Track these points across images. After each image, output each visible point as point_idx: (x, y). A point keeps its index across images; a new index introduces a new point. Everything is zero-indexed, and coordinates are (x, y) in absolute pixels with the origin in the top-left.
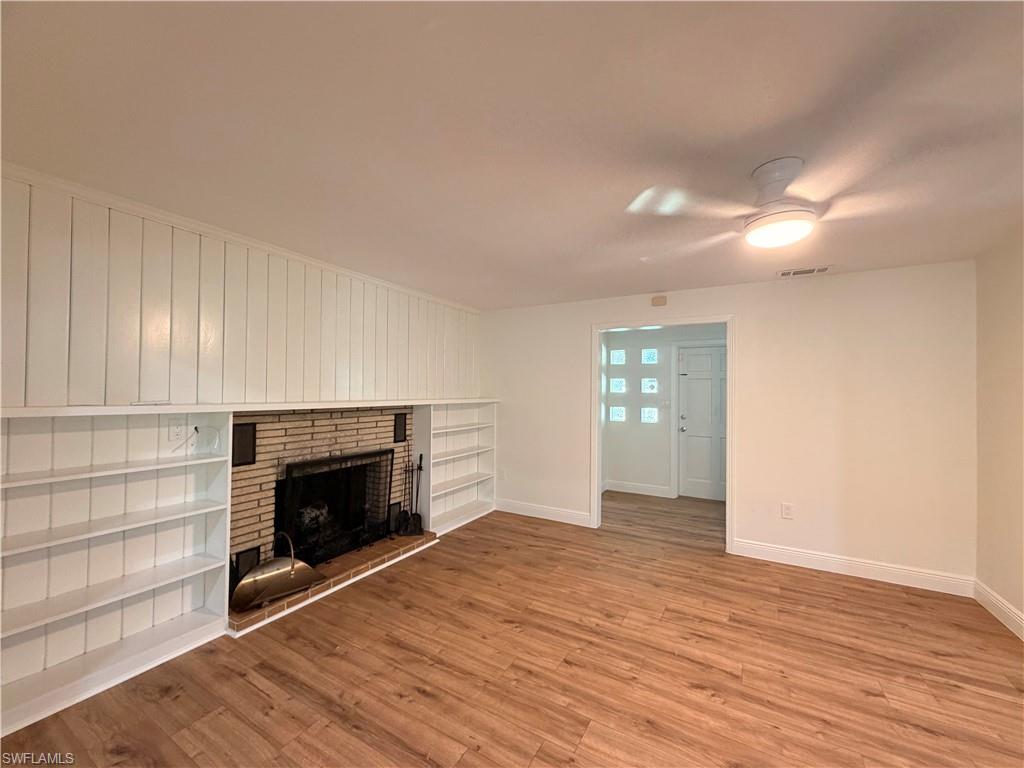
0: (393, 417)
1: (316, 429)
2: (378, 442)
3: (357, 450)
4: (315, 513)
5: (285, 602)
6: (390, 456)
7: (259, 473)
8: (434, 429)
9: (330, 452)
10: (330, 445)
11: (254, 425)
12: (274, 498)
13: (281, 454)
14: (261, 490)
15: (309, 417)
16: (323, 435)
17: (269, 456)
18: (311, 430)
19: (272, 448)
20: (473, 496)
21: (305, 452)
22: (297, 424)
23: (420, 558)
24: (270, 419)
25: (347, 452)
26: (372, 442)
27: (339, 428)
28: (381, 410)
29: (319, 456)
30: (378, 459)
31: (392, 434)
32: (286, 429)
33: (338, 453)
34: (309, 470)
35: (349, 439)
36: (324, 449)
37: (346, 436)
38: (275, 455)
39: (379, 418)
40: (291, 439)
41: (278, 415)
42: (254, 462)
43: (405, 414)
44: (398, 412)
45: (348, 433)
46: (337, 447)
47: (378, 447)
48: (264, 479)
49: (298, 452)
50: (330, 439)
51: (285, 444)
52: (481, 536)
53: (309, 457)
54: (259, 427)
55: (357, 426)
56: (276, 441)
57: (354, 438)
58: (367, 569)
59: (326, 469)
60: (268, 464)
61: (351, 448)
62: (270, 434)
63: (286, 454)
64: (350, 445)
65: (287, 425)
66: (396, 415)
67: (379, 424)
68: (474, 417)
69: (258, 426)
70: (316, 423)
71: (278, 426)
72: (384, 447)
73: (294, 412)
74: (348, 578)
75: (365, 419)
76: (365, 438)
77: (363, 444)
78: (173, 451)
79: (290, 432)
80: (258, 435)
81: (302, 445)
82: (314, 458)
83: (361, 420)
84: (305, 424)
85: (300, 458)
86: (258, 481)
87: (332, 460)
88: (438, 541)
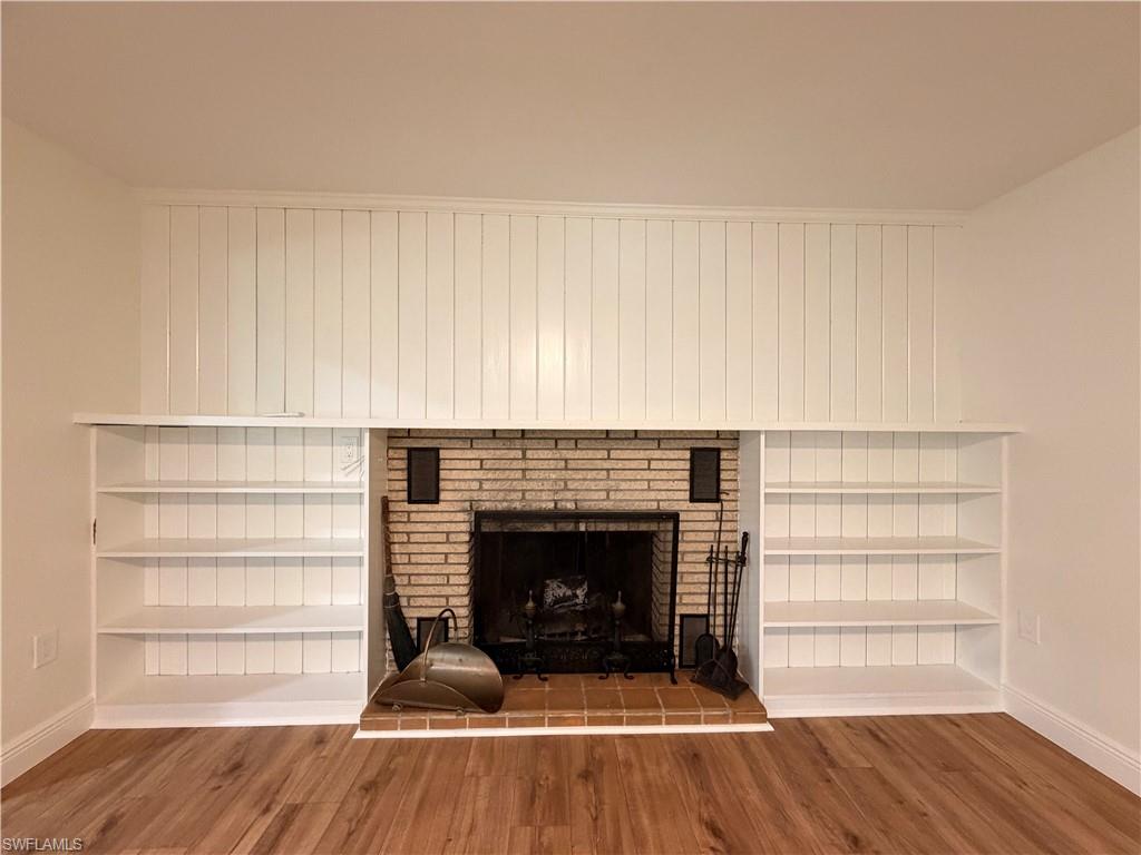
0: (687, 455)
1: (531, 464)
2: (652, 495)
3: (607, 506)
4: (563, 591)
5: (428, 717)
6: (670, 526)
7: (446, 517)
8: (767, 486)
9: (556, 502)
10: (556, 492)
11: (437, 450)
12: (467, 556)
13: (475, 496)
14: (448, 542)
15: (518, 443)
16: (542, 475)
17: (458, 496)
18: (521, 464)
19: (463, 486)
20: (942, 652)
21: (514, 496)
22: (499, 453)
23: (692, 753)
24: (459, 444)
25: (586, 506)
26: (637, 495)
27: (572, 464)
28: (660, 439)
29: (535, 506)
30: (653, 527)
31: (686, 485)
32: (482, 460)
33: (570, 506)
34: (519, 525)
35: (592, 485)
36: (544, 496)
37: (585, 480)
38: (466, 496)
39: (657, 454)
40: (490, 475)
41: (470, 438)
42: (436, 501)
43: (718, 451)
44: (700, 444)
45: (590, 475)
46: (569, 495)
47: (653, 506)
48: (453, 527)
49: (501, 496)
50: (556, 480)
51: (481, 481)
52: (892, 774)
53: (518, 506)
54: (443, 454)
55: (607, 465)
56: (468, 475)
57: (602, 485)
58: (579, 722)
59: (549, 528)
60: (457, 506)
61: (596, 500)
62: (460, 464)
63: (485, 496)
64: (595, 496)
65: (484, 454)
66: (693, 451)
67: (654, 465)
68: (945, 468)
69: (441, 452)
70: (529, 454)
71: (470, 454)
72: (665, 506)
73: (494, 434)
74: (539, 723)
75: (626, 455)
76: (624, 486)
77: (620, 496)
78: (347, 475)
79: (488, 464)
80: (443, 465)
81: (507, 485)
82: (527, 508)
83: (614, 454)
84: (512, 454)
85: (505, 504)
86: (445, 528)
87: (556, 516)
88: (768, 727)
